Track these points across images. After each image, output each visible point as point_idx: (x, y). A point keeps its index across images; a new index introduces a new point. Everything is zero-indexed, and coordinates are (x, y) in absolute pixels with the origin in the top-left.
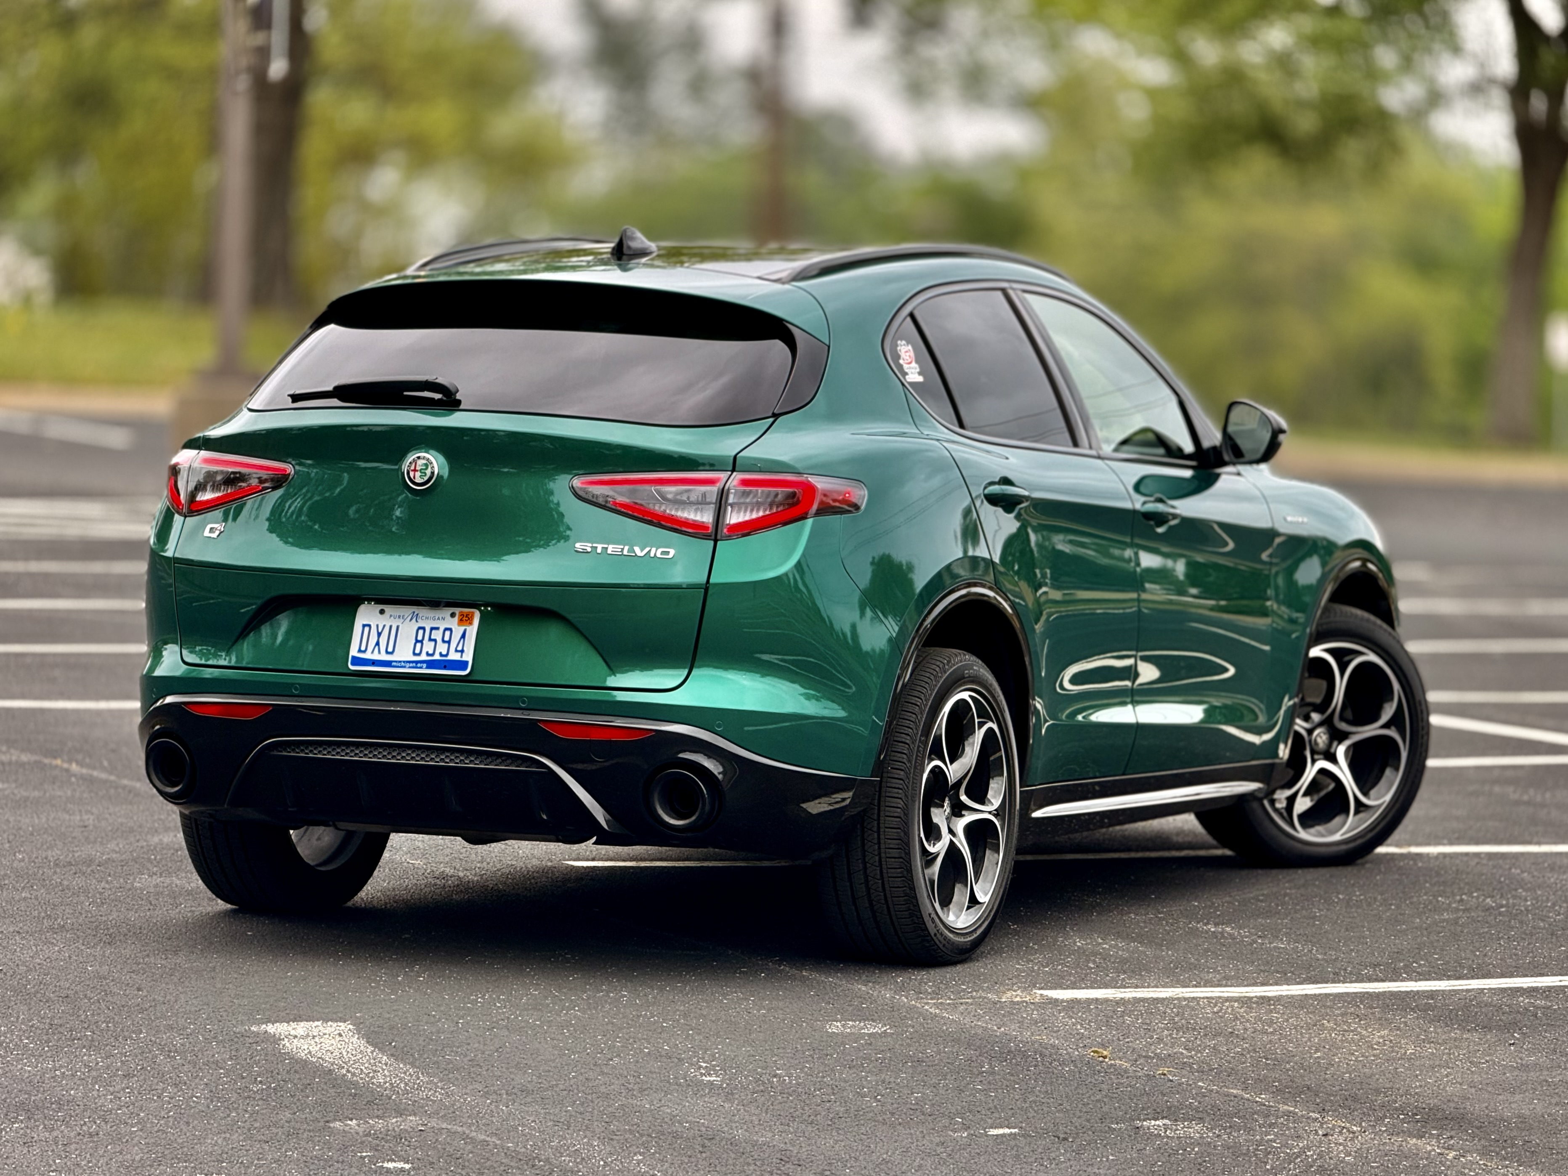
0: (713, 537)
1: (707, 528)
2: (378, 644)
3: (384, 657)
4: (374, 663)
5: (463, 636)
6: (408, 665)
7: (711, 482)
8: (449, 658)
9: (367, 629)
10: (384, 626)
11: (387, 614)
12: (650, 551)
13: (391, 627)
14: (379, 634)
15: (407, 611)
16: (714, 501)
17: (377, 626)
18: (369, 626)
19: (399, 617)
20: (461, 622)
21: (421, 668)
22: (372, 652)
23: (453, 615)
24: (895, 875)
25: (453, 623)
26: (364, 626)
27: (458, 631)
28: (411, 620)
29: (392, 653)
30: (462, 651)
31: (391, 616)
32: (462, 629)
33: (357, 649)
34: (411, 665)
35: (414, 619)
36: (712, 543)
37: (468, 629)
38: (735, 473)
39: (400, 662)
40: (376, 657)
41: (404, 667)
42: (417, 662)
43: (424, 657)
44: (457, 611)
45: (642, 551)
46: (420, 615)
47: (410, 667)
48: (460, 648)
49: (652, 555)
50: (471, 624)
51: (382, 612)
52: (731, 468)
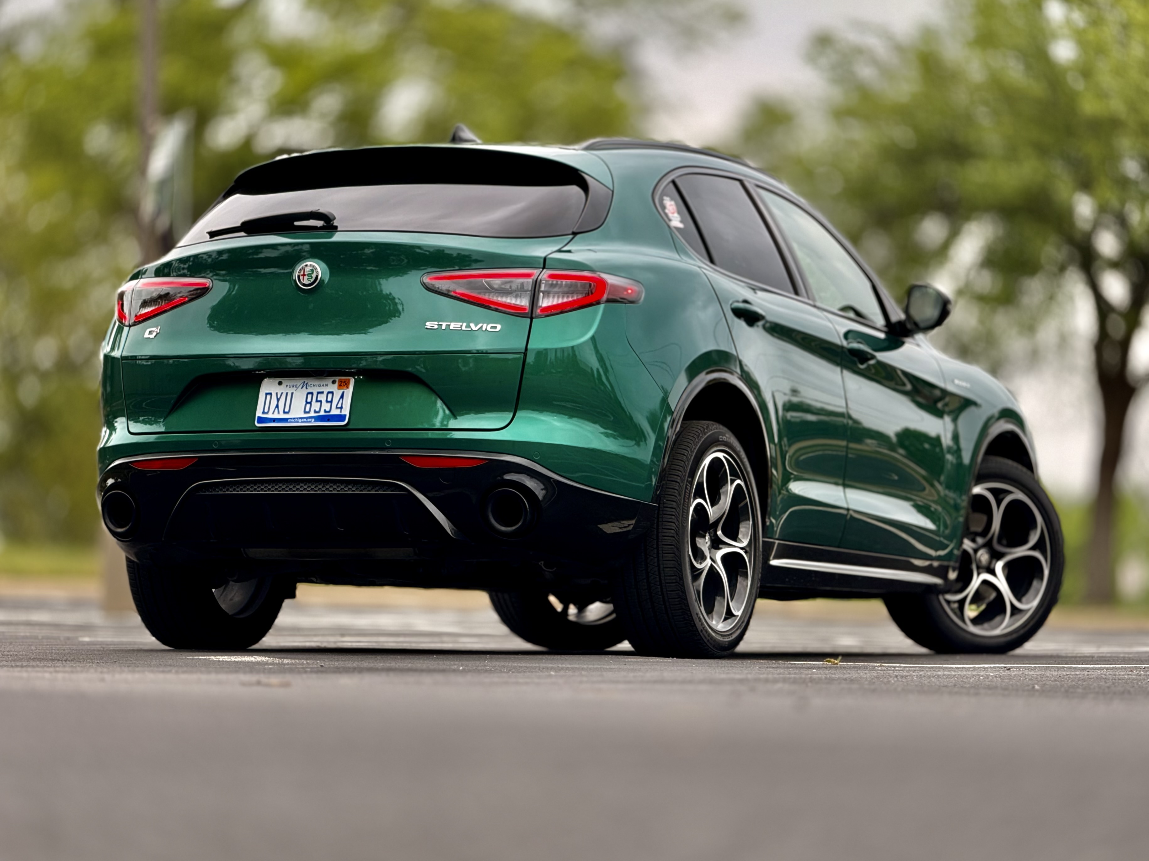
0: (530, 316)
1: (525, 309)
2: (277, 406)
3: (282, 416)
4: (274, 420)
5: (342, 397)
6: (300, 421)
7: (528, 276)
8: (332, 413)
9: (269, 396)
10: (282, 393)
11: (284, 385)
12: (482, 327)
13: (287, 394)
14: (278, 400)
15: (299, 382)
16: (530, 289)
17: (277, 394)
18: (271, 394)
19: (293, 386)
20: (340, 386)
21: (310, 422)
22: (273, 413)
23: (334, 382)
24: (670, 581)
25: (334, 388)
26: (267, 394)
27: (338, 394)
28: (302, 388)
29: (288, 413)
30: (341, 408)
31: (287, 386)
32: (341, 391)
33: (262, 411)
34: (303, 420)
35: (305, 387)
36: (529, 320)
37: (345, 391)
38: (545, 270)
39: (294, 418)
40: (276, 416)
41: (298, 422)
42: (307, 418)
43: (312, 414)
44: (337, 379)
45: (476, 326)
46: (309, 384)
47: (302, 422)
48: (339, 405)
49: (484, 329)
50: (348, 387)
51: (280, 383)
52: (542, 266)
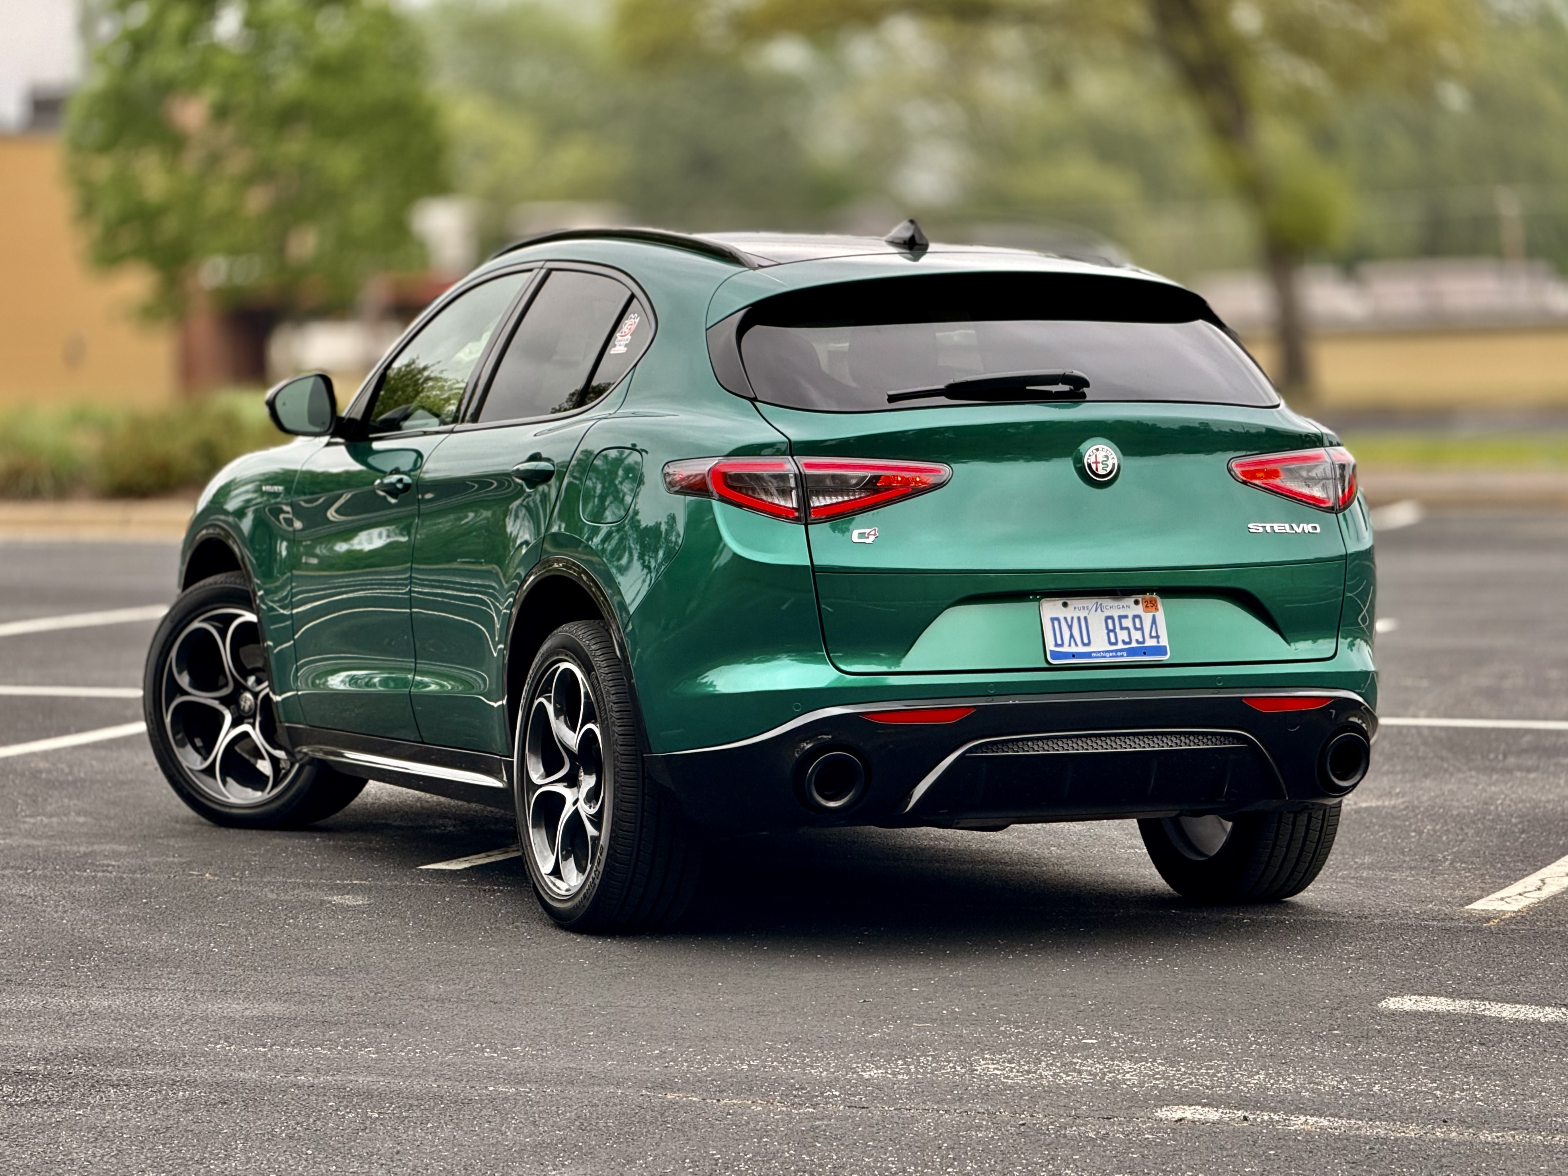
2: (1072, 636)
3: (1081, 649)
4: (1074, 656)
5: (1154, 621)
6: (1108, 655)
8: (1146, 644)
9: (1056, 623)
10: (1072, 618)
11: (1071, 607)
12: (1304, 528)
13: (1079, 618)
14: (1070, 627)
15: (1091, 602)
17: (1065, 619)
18: (1057, 620)
19: (1083, 608)
20: (1146, 608)
21: (1122, 656)
22: (1070, 645)
23: (1137, 603)
25: (1139, 610)
26: (1053, 620)
27: (1147, 617)
28: (1097, 610)
29: (1089, 644)
30: (1157, 637)
31: (1075, 608)
32: (1150, 615)
33: (1053, 642)
34: (1111, 654)
36: (1335, 516)
37: (1156, 614)
39: (1099, 652)
40: (1073, 649)
41: (1105, 657)
42: (1116, 651)
43: (1121, 646)
44: (1140, 598)
45: (1298, 527)
46: (1104, 605)
47: (1111, 657)
48: (1154, 634)
49: (1304, 531)
50: (1157, 609)
51: (1065, 605)
